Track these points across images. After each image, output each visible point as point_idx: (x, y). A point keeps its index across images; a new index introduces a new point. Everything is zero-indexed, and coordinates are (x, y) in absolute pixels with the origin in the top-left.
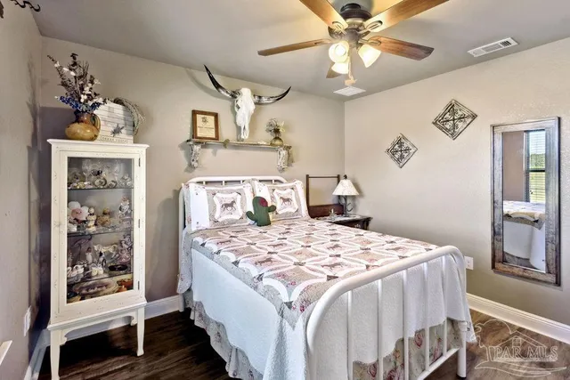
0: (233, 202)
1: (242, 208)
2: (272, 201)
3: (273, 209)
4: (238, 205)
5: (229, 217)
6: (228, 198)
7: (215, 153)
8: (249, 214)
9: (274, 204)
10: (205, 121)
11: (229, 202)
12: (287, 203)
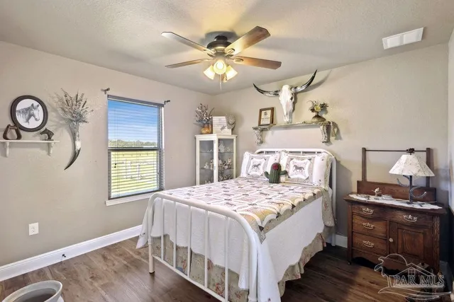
0: (259, 164)
1: (263, 168)
2: (286, 167)
3: (286, 173)
4: (261, 167)
5: (254, 173)
6: (257, 161)
7: (272, 134)
8: (266, 174)
9: (287, 170)
10: (266, 114)
11: (257, 164)
12: (298, 170)
